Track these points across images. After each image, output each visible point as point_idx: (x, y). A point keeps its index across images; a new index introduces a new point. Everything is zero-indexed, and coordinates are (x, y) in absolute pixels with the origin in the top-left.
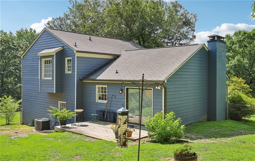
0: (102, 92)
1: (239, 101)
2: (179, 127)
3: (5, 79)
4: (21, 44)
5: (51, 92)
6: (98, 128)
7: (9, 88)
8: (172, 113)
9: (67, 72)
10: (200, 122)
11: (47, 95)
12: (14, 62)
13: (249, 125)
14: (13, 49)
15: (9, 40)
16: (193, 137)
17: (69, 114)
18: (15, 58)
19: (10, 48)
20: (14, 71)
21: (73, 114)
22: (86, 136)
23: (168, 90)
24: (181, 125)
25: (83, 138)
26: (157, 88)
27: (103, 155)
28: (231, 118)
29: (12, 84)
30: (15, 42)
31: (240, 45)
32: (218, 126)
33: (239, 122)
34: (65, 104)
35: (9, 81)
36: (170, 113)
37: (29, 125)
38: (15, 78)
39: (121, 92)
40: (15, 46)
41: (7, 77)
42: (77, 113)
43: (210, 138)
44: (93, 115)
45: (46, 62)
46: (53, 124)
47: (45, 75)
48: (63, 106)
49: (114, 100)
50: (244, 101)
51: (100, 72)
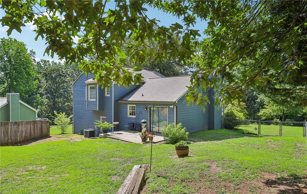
0: (132, 110)
1: (231, 115)
2: (184, 134)
3: (56, 99)
4: (69, 72)
5: (96, 110)
6: (130, 135)
7: (59, 107)
8: (180, 124)
9: (106, 95)
10: (202, 130)
11: (92, 112)
12: (62, 86)
13: (237, 132)
14: (62, 76)
15: (60, 69)
16: (195, 140)
17: (109, 125)
18: (64, 83)
19: (60, 75)
20: (63, 93)
21: (111, 126)
22: (121, 140)
23: (178, 108)
24: (186, 132)
25: (120, 141)
26: (170, 106)
27: (134, 151)
28: (226, 128)
29: (62, 103)
30: (64, 71)
31: (238, 71)
32: (215, 133)
33: (230, 130)
34: (105, 118)
35: (59, 100)
36: (179, 124)
37: (79, 134)
38: (64, 98)
39: (145, 109)
40: (64, 74)
41: (58, 97)
42: (114, 125)
43: (207, 141)
44: (126, 126)
45: (91, 88)
46: (96, 133)
47: (90, 97)
48: (104, 120)
49: (141, 115)
50: (234, 115)
51: (130, 95)
